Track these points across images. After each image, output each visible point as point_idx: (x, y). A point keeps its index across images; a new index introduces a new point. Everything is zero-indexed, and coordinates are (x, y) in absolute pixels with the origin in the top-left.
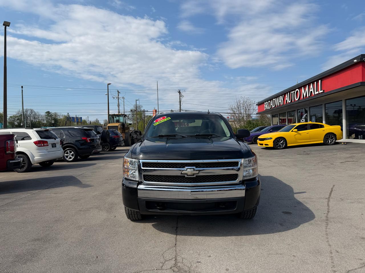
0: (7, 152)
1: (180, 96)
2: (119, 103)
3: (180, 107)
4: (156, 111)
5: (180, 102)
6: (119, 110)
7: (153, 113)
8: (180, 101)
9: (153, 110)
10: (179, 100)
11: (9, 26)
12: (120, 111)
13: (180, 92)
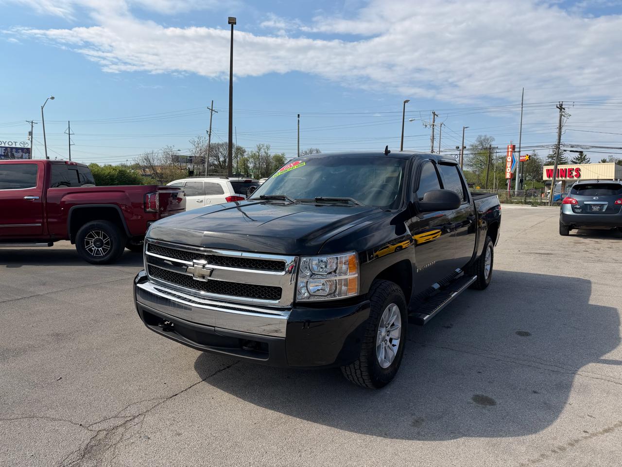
0: (147, 210)
1: (561, 116)
2: (433, 135)
3: (560, 139)
4: (514, 147)
5: (560, 128)
6: (432, 147)
7: (508, 152)
8: (560, 126)
9: (508, 146)
10: (558, 125)
11: (235, 23)
12: (434, 149)
13: (563, 107)
